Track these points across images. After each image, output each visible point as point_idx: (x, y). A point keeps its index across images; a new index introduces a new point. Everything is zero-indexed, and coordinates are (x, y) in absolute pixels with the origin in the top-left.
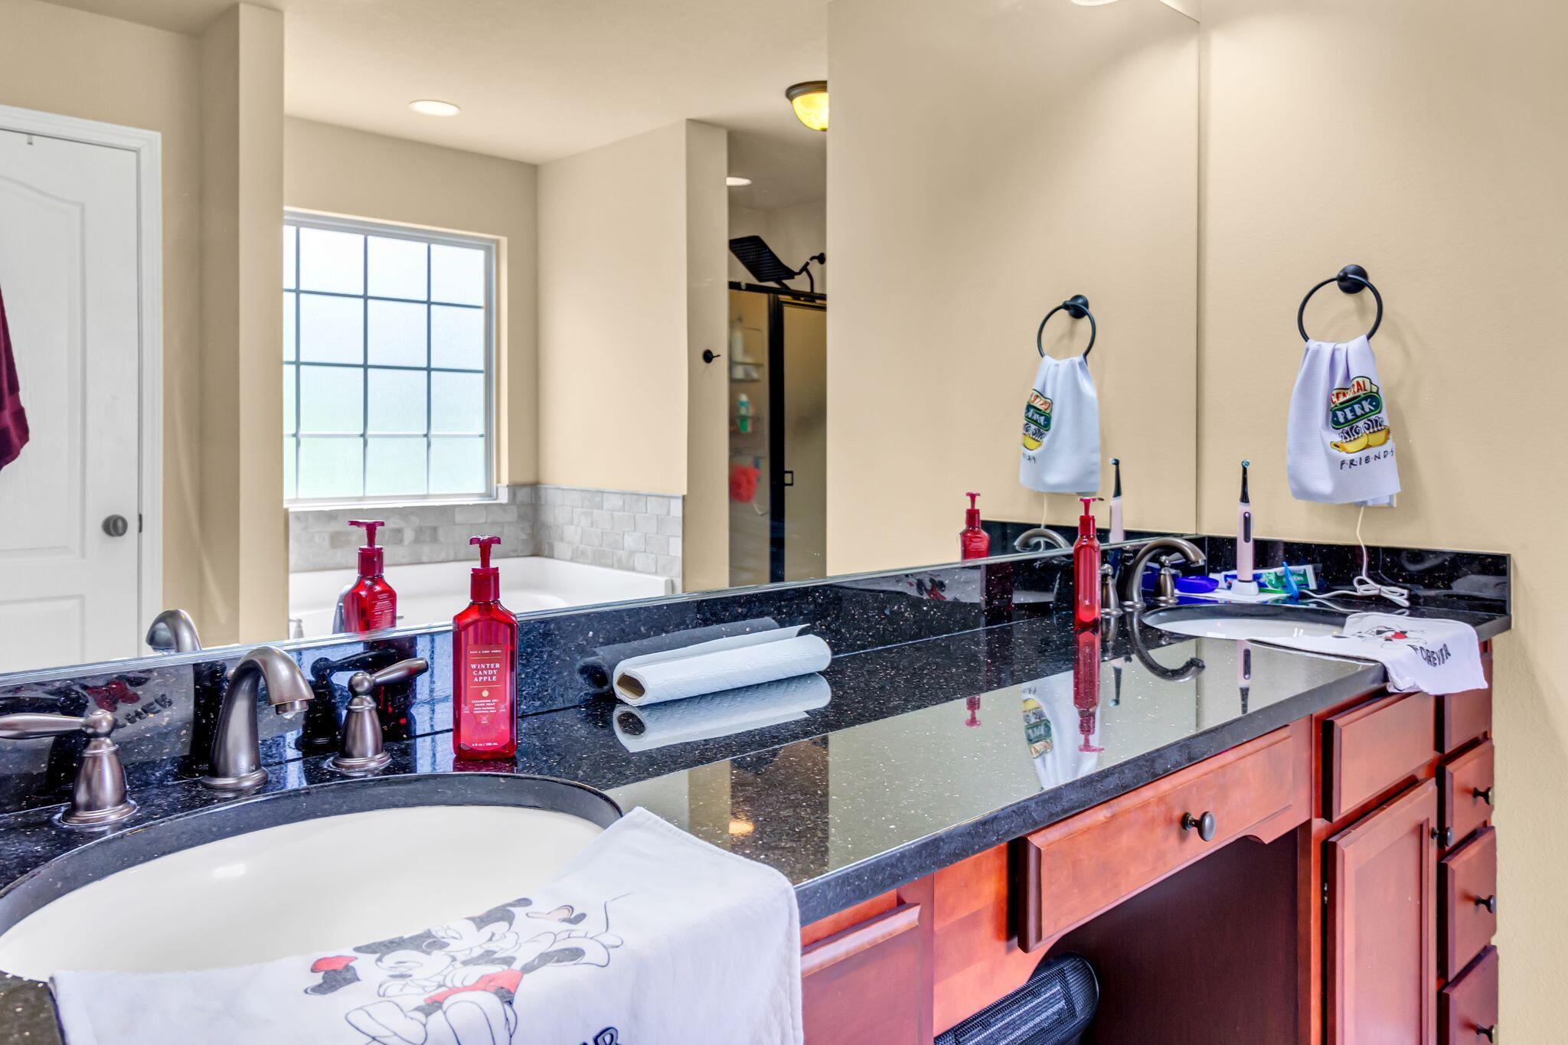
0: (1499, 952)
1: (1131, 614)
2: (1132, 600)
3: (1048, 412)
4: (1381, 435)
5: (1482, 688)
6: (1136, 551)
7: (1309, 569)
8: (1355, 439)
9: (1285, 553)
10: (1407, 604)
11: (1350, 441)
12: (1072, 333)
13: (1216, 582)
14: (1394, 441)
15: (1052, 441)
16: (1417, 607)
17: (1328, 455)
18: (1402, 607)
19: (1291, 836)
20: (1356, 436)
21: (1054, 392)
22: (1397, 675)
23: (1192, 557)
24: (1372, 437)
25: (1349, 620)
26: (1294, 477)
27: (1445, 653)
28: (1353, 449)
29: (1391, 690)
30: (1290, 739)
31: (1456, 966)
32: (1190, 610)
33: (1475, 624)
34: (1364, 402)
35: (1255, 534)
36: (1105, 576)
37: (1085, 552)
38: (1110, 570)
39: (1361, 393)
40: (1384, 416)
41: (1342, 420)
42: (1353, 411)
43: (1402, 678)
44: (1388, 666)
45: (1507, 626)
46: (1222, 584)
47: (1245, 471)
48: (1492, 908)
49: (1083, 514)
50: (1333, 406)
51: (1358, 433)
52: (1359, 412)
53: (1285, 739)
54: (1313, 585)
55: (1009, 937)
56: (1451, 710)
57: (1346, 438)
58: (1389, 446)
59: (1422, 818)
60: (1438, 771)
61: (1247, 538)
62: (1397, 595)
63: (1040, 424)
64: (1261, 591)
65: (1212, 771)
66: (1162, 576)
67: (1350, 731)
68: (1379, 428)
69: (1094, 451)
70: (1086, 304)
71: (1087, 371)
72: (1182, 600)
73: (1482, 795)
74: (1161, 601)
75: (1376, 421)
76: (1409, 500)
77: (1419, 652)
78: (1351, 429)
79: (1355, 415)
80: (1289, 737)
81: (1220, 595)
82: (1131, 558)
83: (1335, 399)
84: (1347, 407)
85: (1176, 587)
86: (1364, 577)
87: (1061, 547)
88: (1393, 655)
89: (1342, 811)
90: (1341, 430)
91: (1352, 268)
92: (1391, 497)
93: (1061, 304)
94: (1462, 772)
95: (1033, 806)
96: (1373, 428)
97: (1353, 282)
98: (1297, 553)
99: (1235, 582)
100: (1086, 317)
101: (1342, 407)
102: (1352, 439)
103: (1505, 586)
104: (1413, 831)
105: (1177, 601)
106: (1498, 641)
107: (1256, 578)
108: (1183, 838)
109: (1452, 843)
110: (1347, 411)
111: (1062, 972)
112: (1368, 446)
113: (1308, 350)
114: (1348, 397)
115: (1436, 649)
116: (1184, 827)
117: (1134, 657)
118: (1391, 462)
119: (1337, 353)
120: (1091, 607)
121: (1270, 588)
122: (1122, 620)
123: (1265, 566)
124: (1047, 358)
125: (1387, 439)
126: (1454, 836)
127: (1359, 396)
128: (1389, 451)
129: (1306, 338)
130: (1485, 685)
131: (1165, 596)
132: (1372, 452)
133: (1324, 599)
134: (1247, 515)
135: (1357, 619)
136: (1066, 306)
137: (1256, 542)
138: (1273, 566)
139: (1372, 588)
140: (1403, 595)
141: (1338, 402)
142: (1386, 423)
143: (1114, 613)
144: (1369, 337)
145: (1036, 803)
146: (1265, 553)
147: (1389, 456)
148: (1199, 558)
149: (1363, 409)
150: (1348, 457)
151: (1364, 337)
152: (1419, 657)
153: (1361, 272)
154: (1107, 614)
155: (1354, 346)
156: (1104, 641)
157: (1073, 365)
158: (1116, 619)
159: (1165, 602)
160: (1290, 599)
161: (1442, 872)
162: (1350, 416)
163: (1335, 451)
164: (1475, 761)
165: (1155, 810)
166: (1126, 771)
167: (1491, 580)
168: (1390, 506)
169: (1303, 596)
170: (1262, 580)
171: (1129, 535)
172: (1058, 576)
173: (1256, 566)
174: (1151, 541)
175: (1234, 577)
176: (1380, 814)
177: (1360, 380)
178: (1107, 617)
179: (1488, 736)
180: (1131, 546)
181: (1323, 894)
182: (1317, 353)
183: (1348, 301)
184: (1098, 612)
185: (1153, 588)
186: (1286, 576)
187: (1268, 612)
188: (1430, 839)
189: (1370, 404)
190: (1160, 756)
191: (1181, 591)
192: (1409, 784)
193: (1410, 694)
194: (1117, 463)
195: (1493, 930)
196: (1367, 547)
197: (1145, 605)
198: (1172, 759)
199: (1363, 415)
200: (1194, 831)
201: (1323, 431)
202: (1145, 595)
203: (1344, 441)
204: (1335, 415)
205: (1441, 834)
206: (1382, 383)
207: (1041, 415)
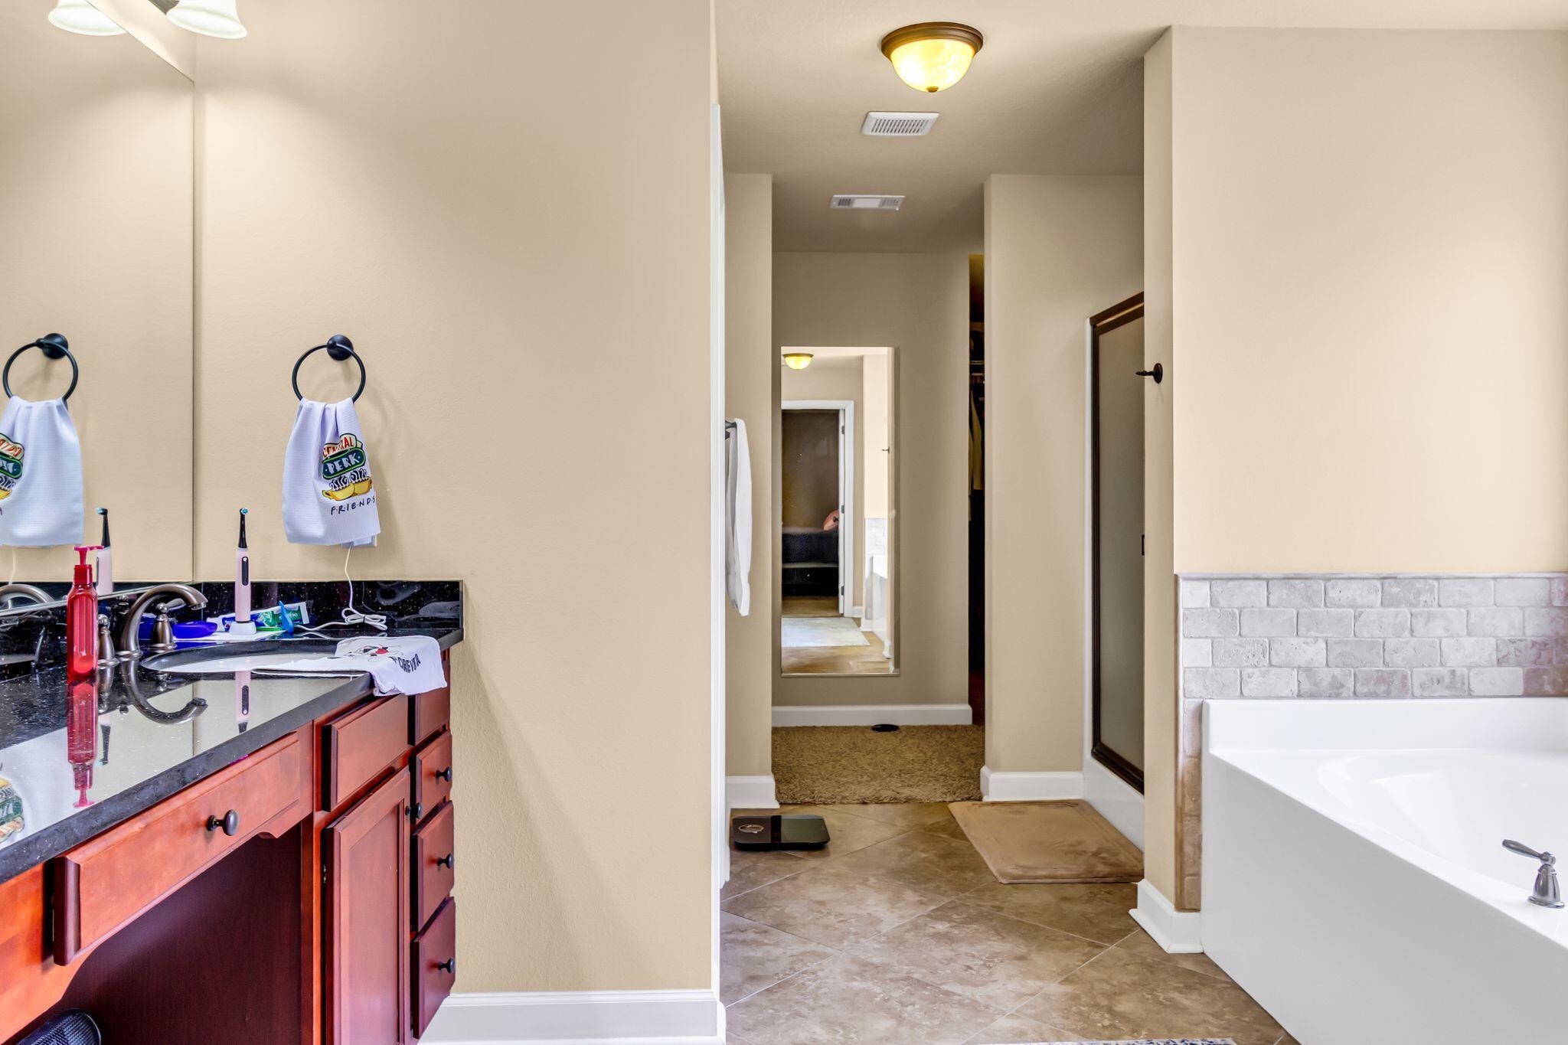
0: (456, 900)
1: (127, 664)
2: (128, 649)
3: (18, 458)
4: (366, 484)
5: (443, 687)
6: (131, 602)
7: (303, 605)
8: (343, 488)
9: (279, 593)
10: (386, 627)
11: (339, 490)
12: (46, 375)
13: (215, 626)
14: (375, 490)
15: (22, 491)
16: (392, 630)
17: (322, 505)
18: (382, 631)
19: (296, 829)
20: (344, 486)
21: (25, 437)
22: (381, 682)
23: (195, 601)
24: (357, 486)
25: (339, 646)
26: (290, 523)
27: (416, 661)
28: (342, 497)
29: (377, 694)
30: (298, 742)
31: (425, 915)
32: (190, 653)
33: (437, 637)
34: (350, 456)
35: (253, 577)
36: (101, 626)
37: (81, 603)
38: (106, 621)
39: (348, 448)
40: (367, 467)
41: (332, 471)
42: (341, 463)
43: (385, 683)
44: (374, 674)
45: (460, 638)
46: (221, 627)
47: (243, 517)
48: (450, 864)
49: (79, 563)
50: (324, 458)
51: (345, 483)
52: (346, 464)
53: (294, 743)
54: (306, 620)
55: (44, 957)
56: (421, 708)
57: (335, 487)
58: (372, 494)
59: (398, 800)
60: (410, 760)
61: (245, 581)
62: (378, 621)
63: (8, 471)
64: (258, 630)
65: (234, 776)
66: (160, 623)
67: (345, 734)
68: (363, 478)
69: (76, 500)
70: (65, 344)
71: (67, 415)
72: (180, 645)
73: (444, 775)
74: (158, 648)
75: (361, 473)
76: (388, 539)
77: (397, 661)
78: (340, 479)
79: (343, 467)
80: (297, 741)
81: (219, 637)
82: (125, 607)
83: (326, 453)
84: (336, 460)
85: (174, 635)
86: (351, 608)
87: (41, 601)
88: (376, 666)
89: (338, 801)
90: (331, 481)
91: (339, 338)
92: (373, 538)
93: (33, 341)
94: (428, 759)
95: (75, 822)
96: (358, 478)
97: (340, 350)
98: (290, 592)
99: (233, 624)
100: (66, 358)
101: (333, 459)
102: (341, 488)
103: (459, 609)
104: (393, 812)
105: (176, 646)
106: (455, 650)
107: (254, 618)
108: (208, 839)
109: (422, 815)
110: (336, 463)
111: (61, 1030)
112: (354, 494)
113: (301, 407)
114: (337, 451)
115: (410, 659)
116: (209, 829)
117: (131, 708)
118: (372, 508)
119: (327, 412)
120: (89, 658)
121: (267, 626)
122: (117, 670)
123: (261, 607)
124: (16, 399)
125: (369, 488)
126: (424, 810)
127: (347, 451)
128: (371, 499)
129: (300, 397)
130: (445, 685)
131: (162, 642)
132: (357, 499)
133: (316, 631)
134: (245, 559)
135: (345, 644)
136: (39, 344)
137: (252, 584)
138: (268, 607)
139: (357, 618)
140: (382, 620)
141: (328, 455)
142: (369, 474)
143: (111, 663)
144: (354, 400)
145: (78, 820)
146: (261, 594)
147: (371, 502)
148: (199, 600)
149: (349, 462)
150: (338, 504)
151: (350, 399)
152: (397, 665)
153: (347, 342)
154: (102, 665)
155: (344, 405)
156: (100, 691)
157: (50, 409)
158: (112, 669)
159: (163, 648)
160: (285, 634)
161: (414, 841)
162: (339, 468)
163: (327, 499)
164: (438, 749)
165: (183, 818)
166: (160, 782)
167: (449, 604)
168: (371, 545)
169: (297, 631)
170: (259, 620)
171: (118, 586)
172: (42, 631)
173: (253, 608)
174: (148, 590)
175: (233, 619)
176: (367, 800)
177: (348, 437)
178: (102, 668)
179: (447, 728)
180: (129, 596)
181: (323, 874)
182: (309, 410)
183: (336, 366)
184: (96, 663)
185: (149, 635)
186: (282, 613)
187: (267, 648)
188: (405, 816)
189: (356, 457)
190: (190, 766)
191: (177, 637)
192: (389, 773)
193: (391, 697)
194: (105, 512)
195: (451, 883)
196: (353, 582)
197: (142, 653)
198: (200, 768)
199: (349, 467)
200: (219, 829)
201: (315, 481)
202: (141, 643)
203: (334, 490)
204: (326, 467)
205: (413, 811)
206: (364, 439)
207: (9, 461)
